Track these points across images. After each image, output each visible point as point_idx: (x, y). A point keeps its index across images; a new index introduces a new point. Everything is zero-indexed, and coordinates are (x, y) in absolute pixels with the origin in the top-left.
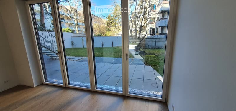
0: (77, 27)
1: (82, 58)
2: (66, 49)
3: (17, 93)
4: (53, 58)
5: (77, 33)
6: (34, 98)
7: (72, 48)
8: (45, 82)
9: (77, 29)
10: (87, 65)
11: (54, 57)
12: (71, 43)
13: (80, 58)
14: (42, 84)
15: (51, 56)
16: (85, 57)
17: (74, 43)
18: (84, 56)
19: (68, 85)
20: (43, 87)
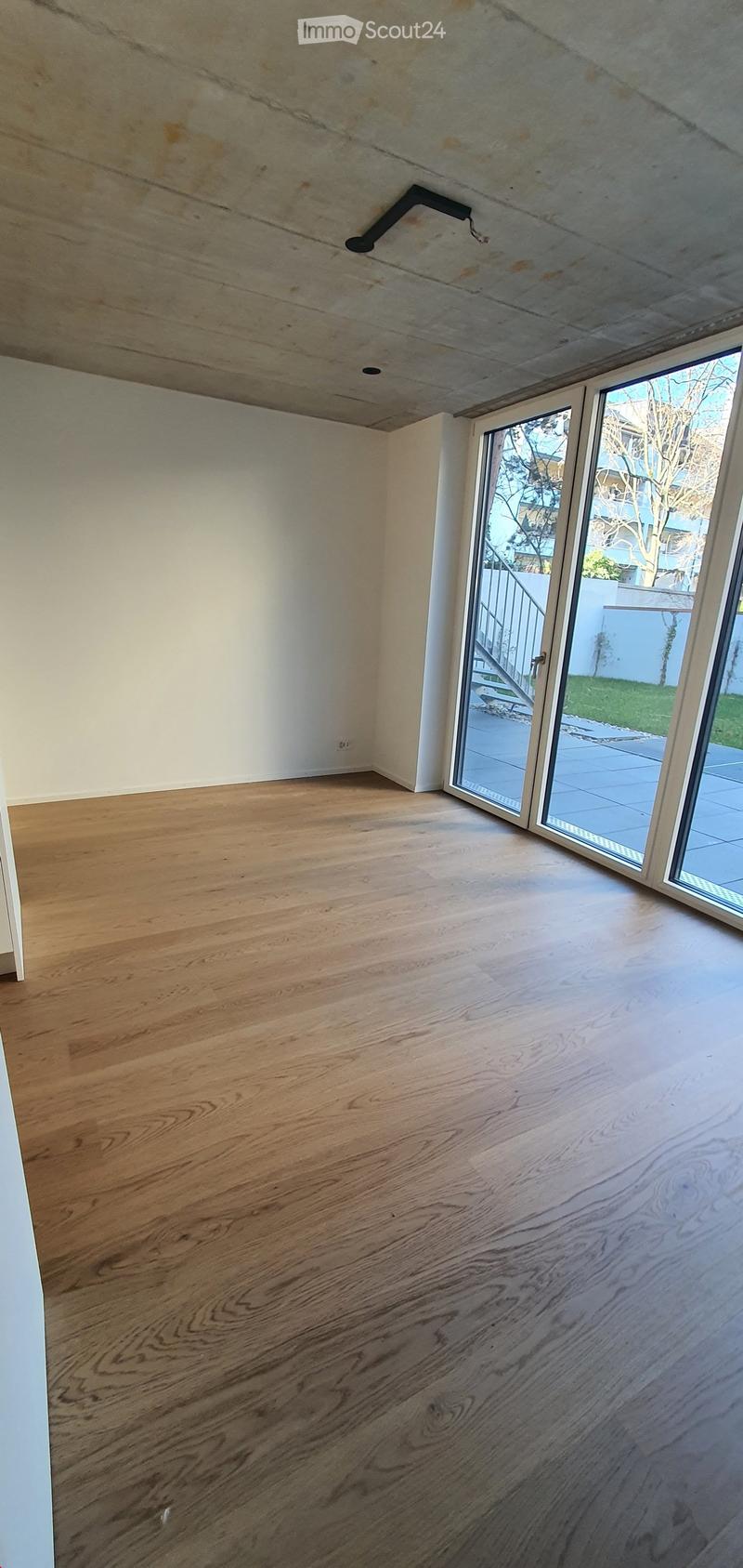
0: (655, 541)
1: (639, 734)
2: (574, 677)
3: (360, 792)
4: (491, 708)
5: (648, 584)
6: (413, 823)
7: (588, 677)
8: (451, 784)
9: (651, 556)
10: (651, 773)
11: (495, 703)
12: (594, 647)
13: (626, 732)
14: (440, 792)
15: (482, 696)
16: (655, 737)
17: (608, 647)
18: (647, 730)
19: (539, 823)
20: (443, 802)
